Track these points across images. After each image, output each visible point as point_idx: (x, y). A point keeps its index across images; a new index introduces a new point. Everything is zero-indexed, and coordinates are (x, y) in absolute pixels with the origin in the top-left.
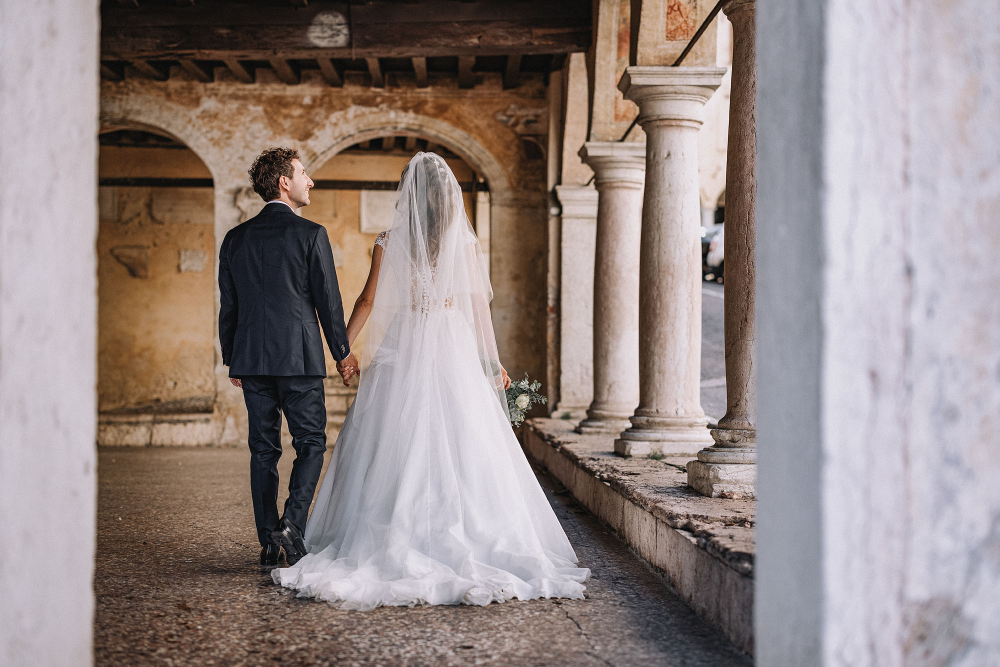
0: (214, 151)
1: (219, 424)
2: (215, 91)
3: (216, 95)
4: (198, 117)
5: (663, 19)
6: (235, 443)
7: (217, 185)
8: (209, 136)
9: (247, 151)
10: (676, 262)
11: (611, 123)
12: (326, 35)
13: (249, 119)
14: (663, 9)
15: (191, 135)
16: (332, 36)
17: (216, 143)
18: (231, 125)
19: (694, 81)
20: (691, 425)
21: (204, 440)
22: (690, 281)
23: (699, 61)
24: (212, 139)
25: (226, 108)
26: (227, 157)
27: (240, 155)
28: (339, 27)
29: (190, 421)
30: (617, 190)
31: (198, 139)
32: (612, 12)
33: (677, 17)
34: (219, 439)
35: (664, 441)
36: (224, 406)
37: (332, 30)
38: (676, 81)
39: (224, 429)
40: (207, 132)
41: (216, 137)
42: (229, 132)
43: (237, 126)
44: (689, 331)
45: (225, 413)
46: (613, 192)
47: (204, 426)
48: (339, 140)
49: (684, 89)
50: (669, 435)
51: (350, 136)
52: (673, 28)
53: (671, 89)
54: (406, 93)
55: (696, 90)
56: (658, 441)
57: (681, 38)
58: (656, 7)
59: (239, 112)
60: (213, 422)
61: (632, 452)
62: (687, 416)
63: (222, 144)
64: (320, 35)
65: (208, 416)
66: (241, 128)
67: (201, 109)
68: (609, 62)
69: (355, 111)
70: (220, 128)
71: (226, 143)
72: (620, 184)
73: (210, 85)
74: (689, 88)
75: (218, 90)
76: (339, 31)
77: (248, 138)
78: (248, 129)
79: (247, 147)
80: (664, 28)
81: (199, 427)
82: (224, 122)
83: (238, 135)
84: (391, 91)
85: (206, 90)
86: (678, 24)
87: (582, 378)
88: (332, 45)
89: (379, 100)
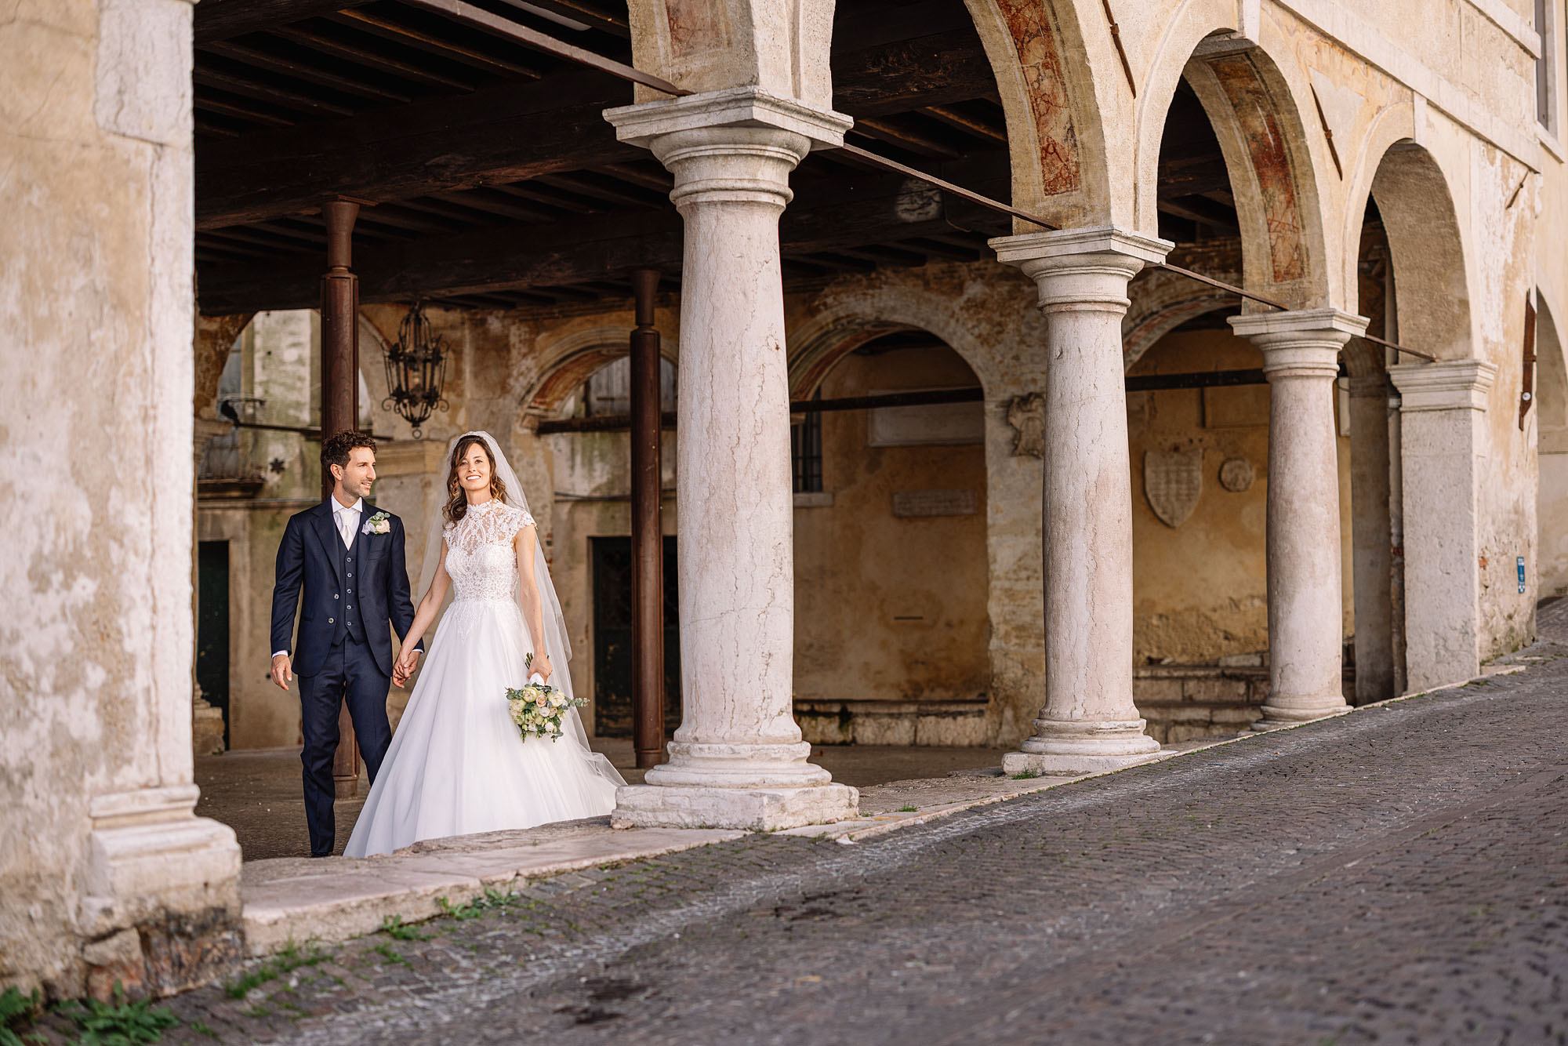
0: (983, 351)
1: (995, 718)
2: (983, 272)
3: (982, 276)
4: (962, 309)
5: (1038, 167)
6: (1014, 744)
7: (987, 398)
8: (976, 331)
9: (1024, 347)
10: (1068, 502)
11: (1270, 285)
12: (916, 206)
13: (1023, 304)
14: (1036, 155)
15: (955, 333)
16: (922, 207)
17: (984, 340)
18: (1002, 315)
20: (1091, 732)
21: (977, 738)
23: (1088, 219)
24: (979, 336)
25: (995, 293)
26: (998, 358)
27: (1014, 353)
28: (930, 194)
29: (961, 713)
30: (1285, 382)
31: (963, 337)
32: (1231, 128)
33: (1055, 162)
34: (996, 738)
35: (1047, 753)
36: (1001, 695)
37: (922, 198)
38: (1053, 250)
39: (1001, 724)
40: (974, 327)
41: (985, 333)
42: (1000, 324)
43: (1009, 315)
45: (1002, 703)
46: (1280, 385)
47: (977, 720)
48: (1138, 321)
49: (1066, 260)
51: (1153, 313)
52: (1052, 177)
53: (1049, 263)
54: (1225, 245)
55: (1083, 260)
56: (1040, 753)
57: (1063, 189)
58: (1027, 152)
59: (1012, 297)
60: (987, 715)
62: (1085, 718)
63: (993, 341)
65: (982, 707)
66: (1014, 317)
67: (965, 297)
68: (1252, 198)
69: (1158, 279)
70: (989, 320)
71: (997, 340)
72: (1287, 373)
73: (976, 264)
75: (986, 269)
76: (931, 198)
77: (1024, 330)
78: (1023, 317)
79: (1022, 342)
80: (1041, 179)
81: (972, 721)
82: (994, 312)
83: (1011, 326)
84: (1205, 245)
85: (970, 271)
86: (1057, 171)
89: (1188, 259)
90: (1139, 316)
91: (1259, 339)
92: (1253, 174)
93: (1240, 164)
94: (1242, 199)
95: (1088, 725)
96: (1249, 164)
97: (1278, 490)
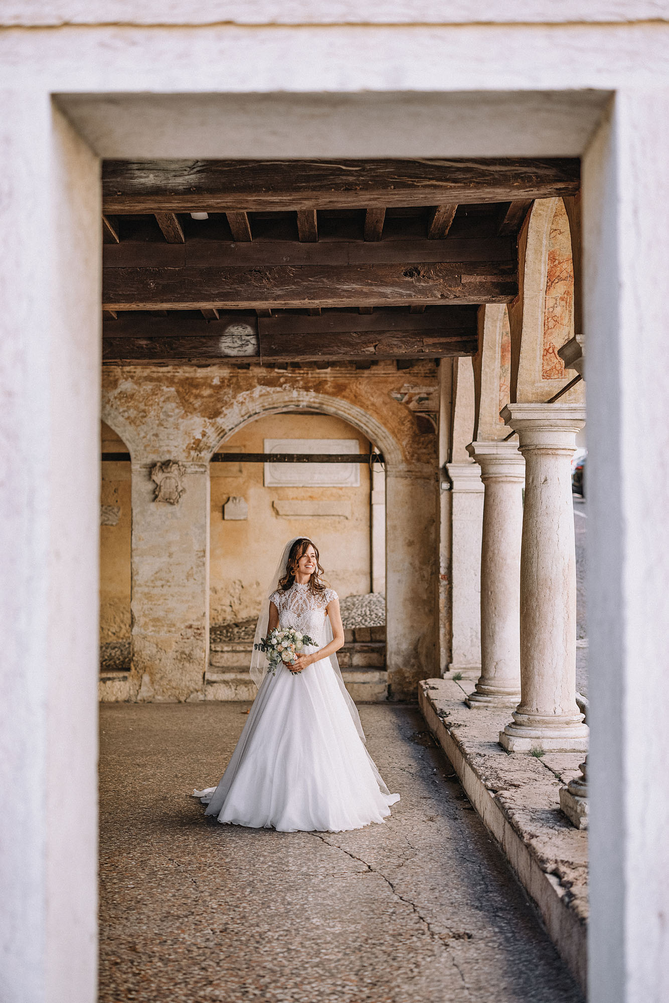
0: (131, 428)
1: (136, 681)
2: (131, 374)
3: (132, 377)
4: (115, 398)
5: (539, 360)
6: (150, 699)
7: (133, 461)
8: (126, 414)
9: (162, 428)
10: (553, 576)
11: (496, 424)
12: (236, 345)
13: (162, 399)
14: (539, 352)
15: (109, 414)
16: (242, 346)
17: (132, 421)
18: (146, 405)
19: (568, 416)
20: (567, 723)
21: (122, 696)
22: (566, 592)
23: (571, 398)
24: (128, 418)
25: (141, 390)
26: (142, 434)
27: (155, 432)
28: (248, 338)
29: (109, 679)
30: (501, 484)
31: (115, 418)
32: (496, 326)
33: (552, 359)
34: (136, 696)
35: (543, 738)
36: (141, 665)
37: (242, 340)
38: (552, 415)
39: (140, 686)
40: (124, 411)
41: (132, 416)
42: (144, 411)
43: (152, 405)
44: (565, 638)
45: (141, 671)
46: (498, 486)
47: (122, 683)
48: (246, 417)
49: (559, 422)
50: (549, 733)
51: (256, 413)
52: (548, 368)
53: (547, 423)
54: (307, 374)
55: (569, 423)
56: (538, 738)
57: (556, 376)
58: (534, 350)
59: (154, 393)
60: (130, 679)
61: (515, 749)
62: (563, 714)
63: (138, 422)
64: (230, 345)
65: (126, 674)
66: (155, 407)
67: (119, 390)
68: (494, 369)
69: (261, 391)
70: (136, 408)
71: (141, 422)
72: (504, 479)
73: (127, 369)
74: (563, 421)
75: (135, 372)
76: (248, 341)
77: (162, 416)
78: (162, 408)
79: (161, 425)
80: (541, 369)
81: (117, 684)
82: (141, 402)
83: (152, 413)
84: (293, 372)
85: (123, 372)
86: (553, 365)
87: (472, 641)
88: (241, 354)
89: (282, 380)
90: (246, 414)
91: (488, 457)
92: (498, 355)
93: (492, 348)
94: (487, 370)
95: (568, 719)
96: (498, 349)
97: (496, 551)
